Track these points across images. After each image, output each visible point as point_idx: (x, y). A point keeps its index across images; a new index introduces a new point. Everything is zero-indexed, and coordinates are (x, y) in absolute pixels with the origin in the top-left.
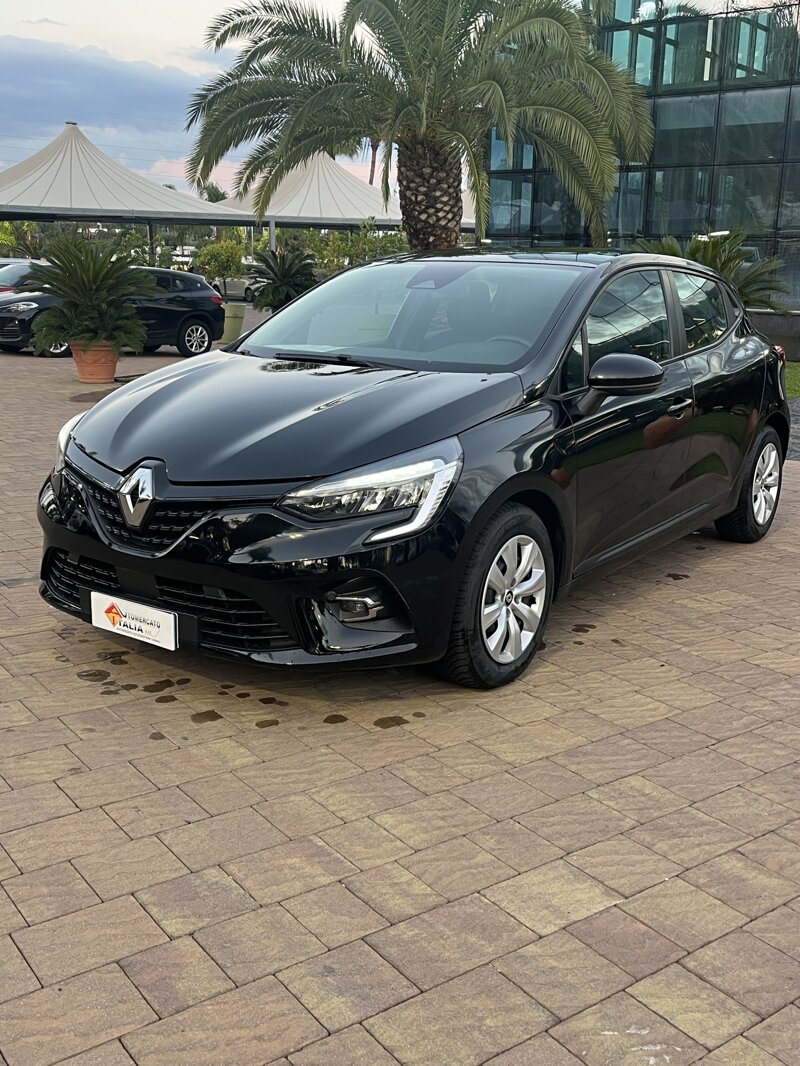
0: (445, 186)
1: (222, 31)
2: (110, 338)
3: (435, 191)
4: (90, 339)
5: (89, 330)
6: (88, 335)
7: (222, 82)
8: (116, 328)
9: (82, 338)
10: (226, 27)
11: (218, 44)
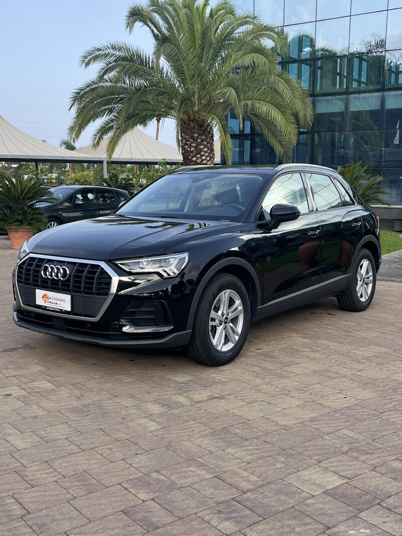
0: (205, 143)
1: (89, 58)
2: (30, 224)
3: (200, 145)
4: (19, 225)
5: (18, 221)
6: (18, 223)
7: (88, 86)
8: (32, 219)
9: (15, 225)
10: (91, 56)
11: (86, 66)
